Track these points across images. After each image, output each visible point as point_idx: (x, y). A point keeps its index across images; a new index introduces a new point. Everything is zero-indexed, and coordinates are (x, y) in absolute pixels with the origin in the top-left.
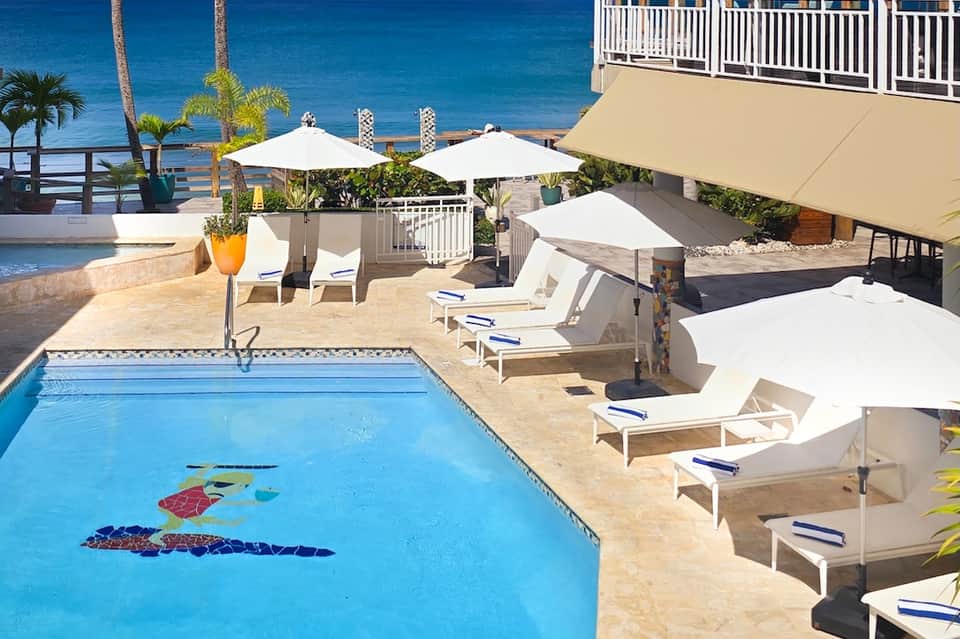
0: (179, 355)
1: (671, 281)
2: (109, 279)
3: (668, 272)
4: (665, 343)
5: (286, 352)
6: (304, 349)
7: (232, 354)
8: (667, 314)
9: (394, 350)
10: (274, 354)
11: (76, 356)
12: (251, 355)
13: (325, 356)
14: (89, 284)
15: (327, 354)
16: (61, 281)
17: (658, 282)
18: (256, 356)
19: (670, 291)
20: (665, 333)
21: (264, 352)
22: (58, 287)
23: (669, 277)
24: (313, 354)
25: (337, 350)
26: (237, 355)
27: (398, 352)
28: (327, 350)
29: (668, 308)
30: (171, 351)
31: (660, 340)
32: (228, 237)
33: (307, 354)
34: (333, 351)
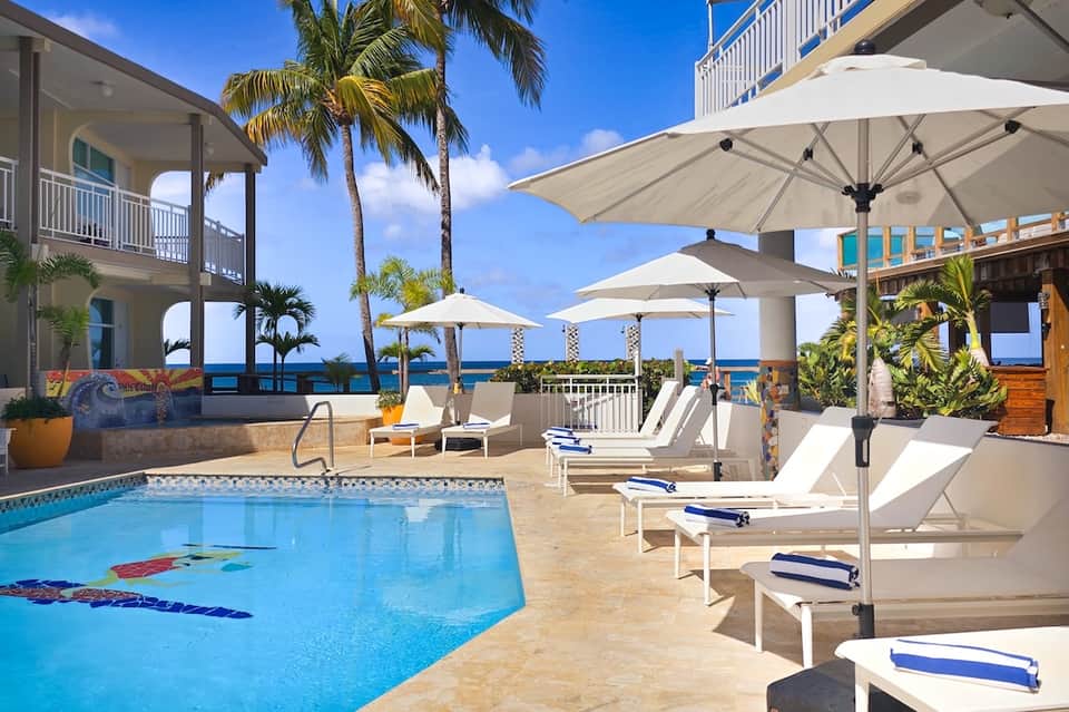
0: (271, 482)
1: (779, 385)
2: (272, 438)
3: (775, 374)
4: (773, 459)
5: (375, 480)
6: (393, 478)
7: (322, 482)
8: (775, 424)
9: (487, 480)
10: (364, 483)
11: (174, 481)
12: (340, 484)
13: (415, 486)
14: (251, 441)
15: (417, 483)
16: (219, 435)
17: (764, 387)
18: (346, 485)
19: (777, 397)
20: (773, 447)
21: (354, 481)
22: (216, 441)
23: (775, 380)
24: (403, 483)
25: (428, 479)
26: (327, 483)
27: (491, 483)
28: (417, 479)
29: (775, 417)
30: (263, 477)
31: (768, 457)
32: (394, 407)
33: (397, 483)
34: (423, 481)
